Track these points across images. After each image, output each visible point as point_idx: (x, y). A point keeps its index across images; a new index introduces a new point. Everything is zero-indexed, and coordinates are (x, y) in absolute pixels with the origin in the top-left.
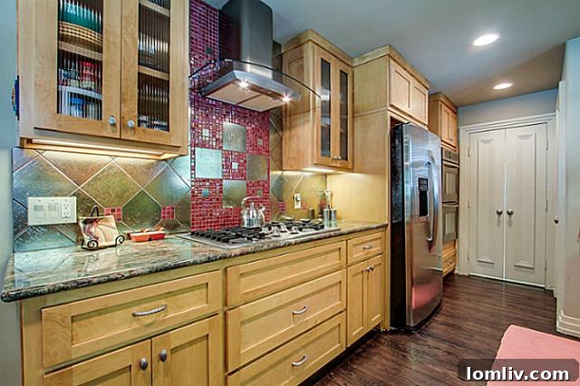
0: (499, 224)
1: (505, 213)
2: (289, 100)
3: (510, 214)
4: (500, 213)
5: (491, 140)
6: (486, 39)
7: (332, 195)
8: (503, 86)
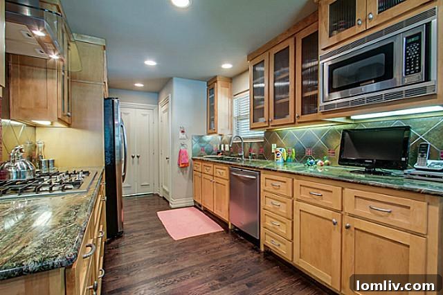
0: (133, 163)
1: (136, 157)
2: (58, 58)
3: (138, 157)
4: (133, 157)
5: (128, 114)
6: (151, 63)
7: (44, 146)
8: (139, 85)
